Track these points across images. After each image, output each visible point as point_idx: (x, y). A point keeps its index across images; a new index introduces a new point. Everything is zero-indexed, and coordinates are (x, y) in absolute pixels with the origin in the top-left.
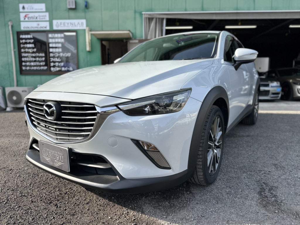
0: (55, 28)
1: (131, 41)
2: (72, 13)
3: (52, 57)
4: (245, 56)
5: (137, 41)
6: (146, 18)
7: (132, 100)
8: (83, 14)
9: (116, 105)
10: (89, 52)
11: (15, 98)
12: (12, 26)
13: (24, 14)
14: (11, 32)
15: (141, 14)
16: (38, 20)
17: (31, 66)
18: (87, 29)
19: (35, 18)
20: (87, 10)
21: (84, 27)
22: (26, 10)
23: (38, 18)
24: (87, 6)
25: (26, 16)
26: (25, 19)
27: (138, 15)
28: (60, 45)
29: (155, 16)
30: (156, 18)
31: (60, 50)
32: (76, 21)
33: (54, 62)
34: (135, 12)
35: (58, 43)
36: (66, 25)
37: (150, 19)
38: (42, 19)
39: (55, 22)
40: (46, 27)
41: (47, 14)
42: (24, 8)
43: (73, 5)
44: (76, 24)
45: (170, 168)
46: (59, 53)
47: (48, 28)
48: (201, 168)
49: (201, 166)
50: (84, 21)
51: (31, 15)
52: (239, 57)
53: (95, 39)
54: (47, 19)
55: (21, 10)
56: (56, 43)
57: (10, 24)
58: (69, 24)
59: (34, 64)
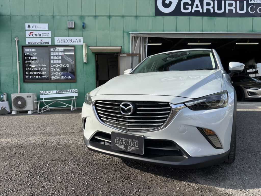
0: (56, 43)
1: (121, 55)
2: (71, 32)
3: (52, 68)
4: (237, 68)
5: (126, 55)
6: (133, 37)
7: (195, 99)
8: (80, 33)
9: (184, 103)
10: (85, 63)
11: (20, 103)
12: (18, 41)
13: (29, 32)
14: (17, 46)
15: (128, 34)
16: (42, 37)
17: (33, 75)
18: (84, 45)
19: (39, 35)
20: (83, 30)
21: (81, 43)
22: (31, 29)
23: (41, 35)
24: (84, 27)
25: (30, 33)
26: (30, 36)
27: (125, 35)
28: (60, 58)
29: (140, 36)
30: (141, 37)
31: (60, 62)
32: (74, 38)
33: (55, 72)
34: (124, 32)
35: (58, 56)
36: (66, 41)
37: (136, 38)
38: (45, 36)
39: (56, 39)
40: (48, 43)
41: (50, 32)
42: (29, 27)
43: (72, 26)
44: (75, 40)
45: (221, 148)
46: (59, 64)
47: (50, 44)
48: (233, 148)
49: (233, 147)
50: (81, 38)
51: (35, 32)
52: (233, 68)
53: (90, 53)
54: (50, 36)
55: (27, 28)
56: (56, 56)
57: (16, 39)
58: (69, 41)
59: (36, 73)
